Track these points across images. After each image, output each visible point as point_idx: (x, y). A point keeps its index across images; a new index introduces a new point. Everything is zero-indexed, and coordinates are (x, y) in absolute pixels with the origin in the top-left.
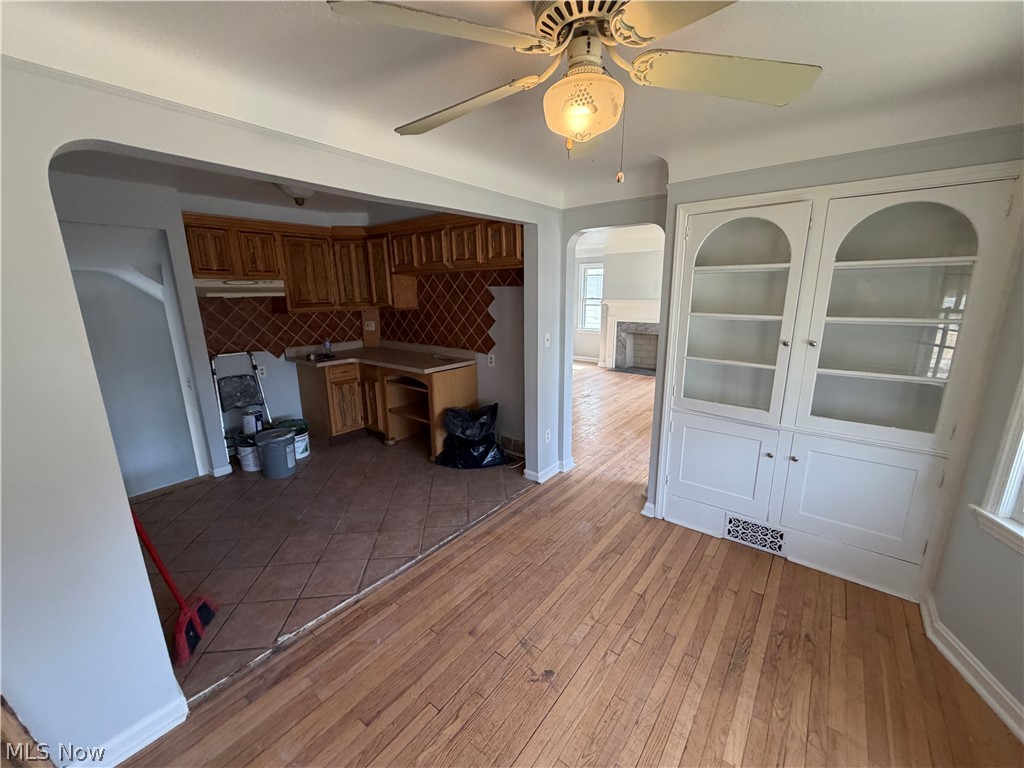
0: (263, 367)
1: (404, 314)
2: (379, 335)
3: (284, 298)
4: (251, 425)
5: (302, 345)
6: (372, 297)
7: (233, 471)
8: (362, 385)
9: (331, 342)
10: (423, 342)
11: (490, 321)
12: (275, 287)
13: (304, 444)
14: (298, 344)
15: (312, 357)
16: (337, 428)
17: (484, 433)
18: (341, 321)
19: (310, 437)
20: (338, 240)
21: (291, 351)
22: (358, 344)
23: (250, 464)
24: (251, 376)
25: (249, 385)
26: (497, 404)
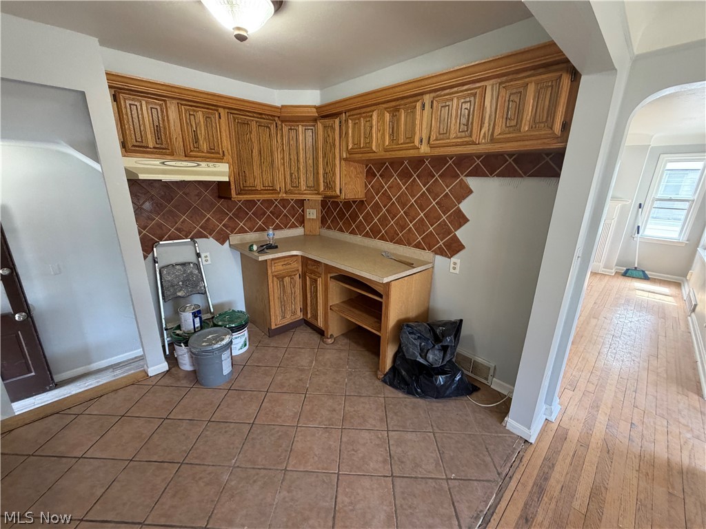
0: (208, 254)
1: (348, 204)
2: (319, 223)
3: (228, 183)
4: (188, 321)
5: (246, 232)
6: (318, 185)
7: (170, 369)
8: (303, 277)
9: (274, 229)
10: (367, 235)
11: (461, 219)
12: (219, 172)
13: (243, 339)
14: (242, 231)
15: (255, 248)
16: (277, 321)
17: (447, 359)
18: (285, 208)
19: (248, 331)
20: (286, 121)
21: (235, 238)
22: (299, 231)
23: (186, 364)
24: (194, 264)
25: (191, 273)
26: (461, 321)
